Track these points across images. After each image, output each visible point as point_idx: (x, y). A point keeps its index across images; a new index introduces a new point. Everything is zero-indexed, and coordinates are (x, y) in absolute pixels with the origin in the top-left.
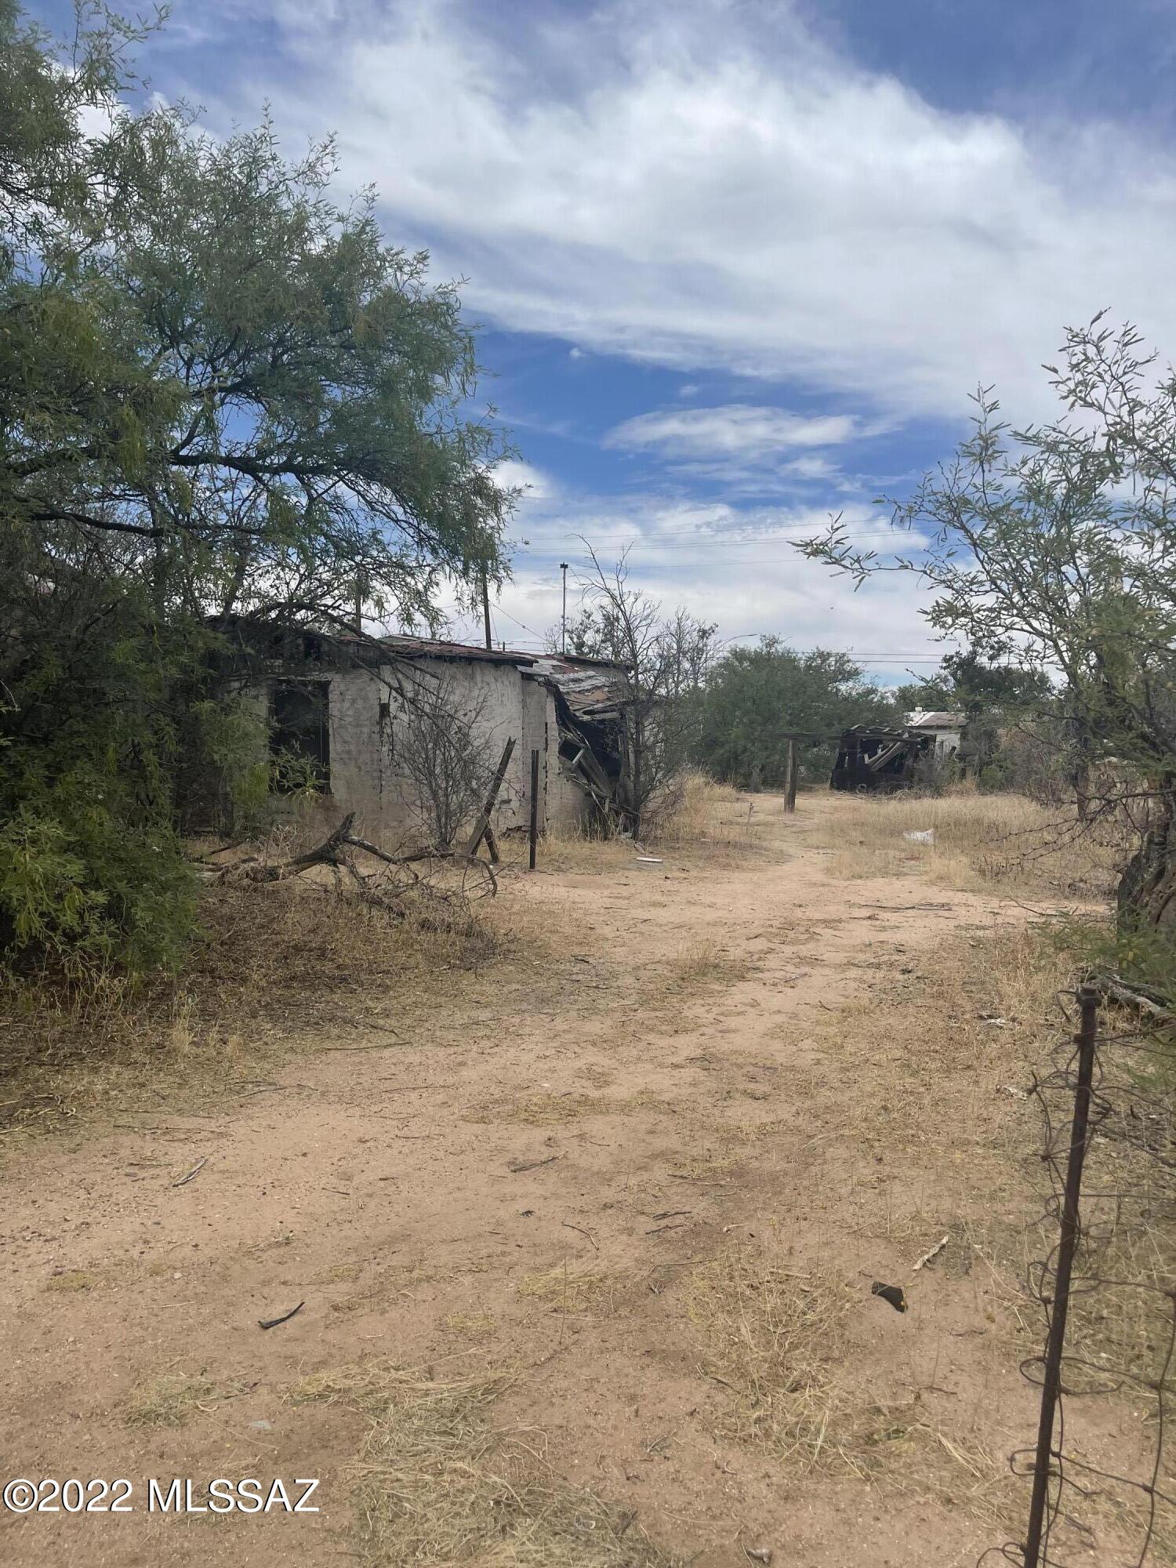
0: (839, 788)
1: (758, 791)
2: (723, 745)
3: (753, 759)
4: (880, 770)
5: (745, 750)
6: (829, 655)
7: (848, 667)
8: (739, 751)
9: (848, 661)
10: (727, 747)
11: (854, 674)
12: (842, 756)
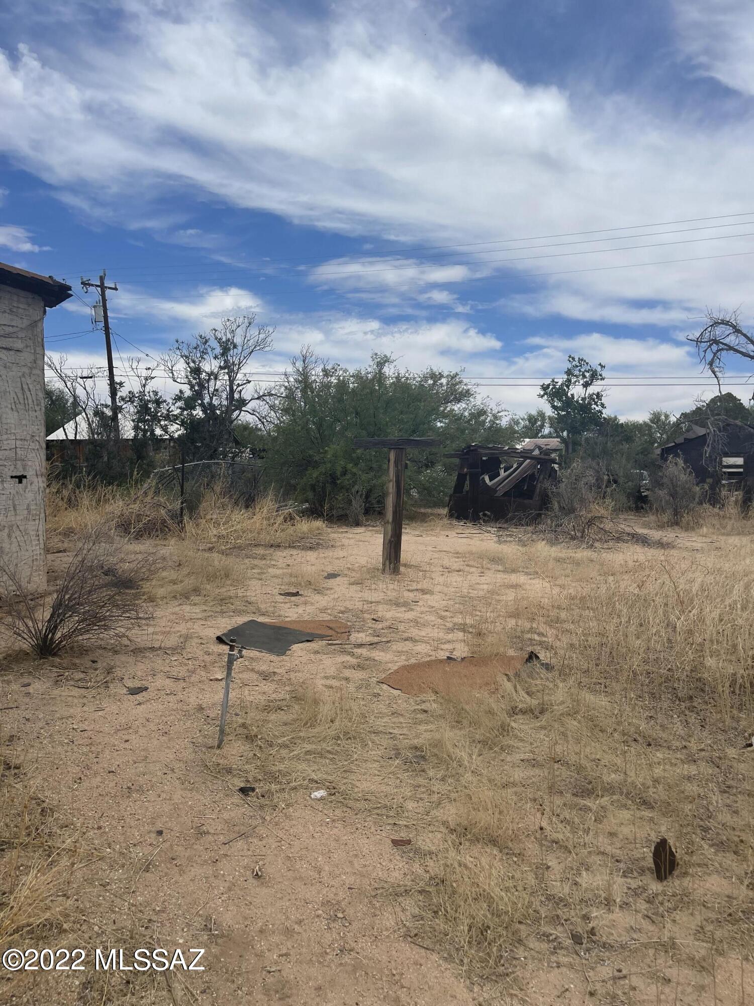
0: (458, 518)
1: (358, 524)
2: (316, 465)
3: (355, 483)
4: (506, 494)
5: (344, 473)
6: (441, 376)
7: (461, 388)
8: (338, 473)
9: (461, 382)
10: (322, 469)
11: (467, 394)
12: (461, 478)
